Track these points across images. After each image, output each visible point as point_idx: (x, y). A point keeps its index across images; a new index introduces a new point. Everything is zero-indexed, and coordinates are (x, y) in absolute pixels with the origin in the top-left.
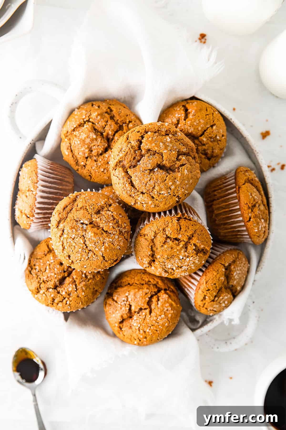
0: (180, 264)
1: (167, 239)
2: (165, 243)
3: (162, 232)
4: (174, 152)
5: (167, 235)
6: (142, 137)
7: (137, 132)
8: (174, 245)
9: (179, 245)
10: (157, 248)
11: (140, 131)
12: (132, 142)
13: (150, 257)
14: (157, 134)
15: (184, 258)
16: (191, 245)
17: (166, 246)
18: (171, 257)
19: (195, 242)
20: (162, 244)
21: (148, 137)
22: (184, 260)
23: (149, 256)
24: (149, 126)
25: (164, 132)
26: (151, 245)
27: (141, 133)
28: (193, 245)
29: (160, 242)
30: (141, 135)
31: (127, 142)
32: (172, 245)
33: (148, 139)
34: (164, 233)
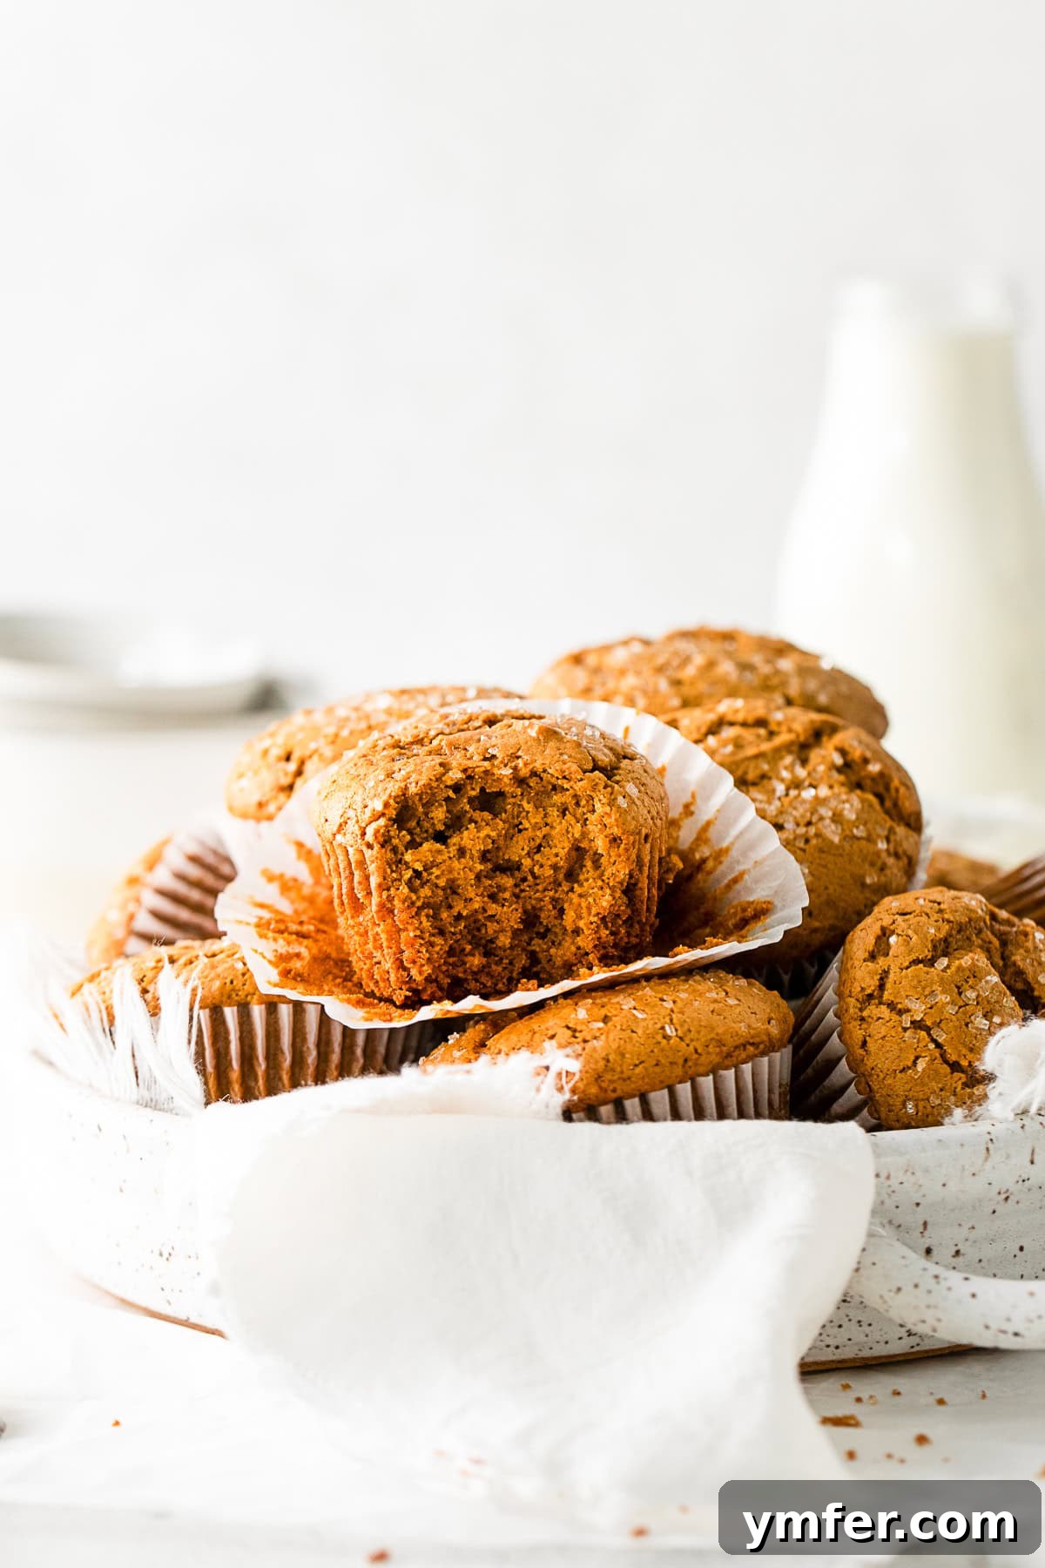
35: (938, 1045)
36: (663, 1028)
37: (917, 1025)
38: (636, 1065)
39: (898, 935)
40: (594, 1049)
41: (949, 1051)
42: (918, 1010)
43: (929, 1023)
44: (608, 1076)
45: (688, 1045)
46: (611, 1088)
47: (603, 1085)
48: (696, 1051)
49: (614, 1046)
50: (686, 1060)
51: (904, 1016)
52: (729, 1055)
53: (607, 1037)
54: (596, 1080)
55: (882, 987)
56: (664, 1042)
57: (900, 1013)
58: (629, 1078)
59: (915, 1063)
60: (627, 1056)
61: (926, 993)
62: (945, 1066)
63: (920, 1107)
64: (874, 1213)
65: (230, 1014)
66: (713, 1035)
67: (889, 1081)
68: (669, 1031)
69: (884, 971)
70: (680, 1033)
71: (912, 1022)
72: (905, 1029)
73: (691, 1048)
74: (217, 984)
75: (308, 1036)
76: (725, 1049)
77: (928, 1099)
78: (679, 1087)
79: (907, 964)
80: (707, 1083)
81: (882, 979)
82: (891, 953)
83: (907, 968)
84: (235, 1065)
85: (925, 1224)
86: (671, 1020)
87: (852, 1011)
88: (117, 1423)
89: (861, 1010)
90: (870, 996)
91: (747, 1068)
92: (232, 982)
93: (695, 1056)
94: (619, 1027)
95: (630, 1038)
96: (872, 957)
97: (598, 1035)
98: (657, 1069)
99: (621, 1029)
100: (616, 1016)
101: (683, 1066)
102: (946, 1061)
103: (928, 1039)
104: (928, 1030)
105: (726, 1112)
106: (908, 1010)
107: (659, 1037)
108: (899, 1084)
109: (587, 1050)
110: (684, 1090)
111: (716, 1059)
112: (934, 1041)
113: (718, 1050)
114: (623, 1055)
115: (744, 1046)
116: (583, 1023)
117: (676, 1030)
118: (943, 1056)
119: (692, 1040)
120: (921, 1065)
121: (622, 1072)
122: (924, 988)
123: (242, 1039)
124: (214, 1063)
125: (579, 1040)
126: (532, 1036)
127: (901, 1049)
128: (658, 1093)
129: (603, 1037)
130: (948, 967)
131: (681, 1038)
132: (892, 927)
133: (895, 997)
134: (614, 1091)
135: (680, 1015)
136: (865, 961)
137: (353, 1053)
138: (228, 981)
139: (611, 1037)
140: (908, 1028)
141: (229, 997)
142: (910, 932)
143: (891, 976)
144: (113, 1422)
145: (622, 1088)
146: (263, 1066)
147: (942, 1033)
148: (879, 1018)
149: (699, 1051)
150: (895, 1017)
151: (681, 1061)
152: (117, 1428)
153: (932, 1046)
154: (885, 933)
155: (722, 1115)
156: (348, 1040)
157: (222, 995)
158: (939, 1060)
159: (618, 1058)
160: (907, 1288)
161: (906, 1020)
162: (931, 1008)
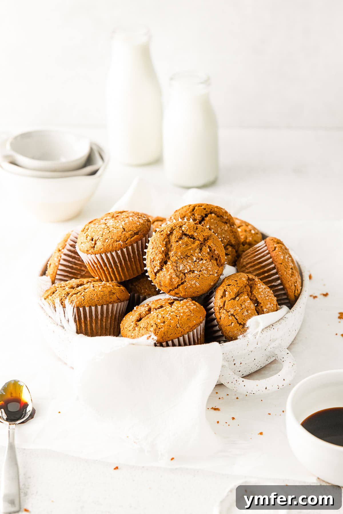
0: (192, 267)
1: (182, 236)
2: (181, 238)
3: (178, 228)
4: (225, 241)
5: (183, 231)
6: (206, 216)
7: (203, 209)
8: (189, 241)
9: (194, 243)
10: (171, 245)
11: (207, 209)
12: (196, 215)
13: (163, 254)
14: (219, 219)
15: (197, 261)
16: (206, 246)
17: (180, 242)
18: (184, 257)
19: (210, 244)
20: (177, 239)
21: (212, 218)
22: (197, 262)
23: (162, 252)
24: (216, 209)
25: (225, 219)
26: (166, 241)
27: (207, 211)
28: (207, 246)
29: (176, 237)
30: (205, 213)
31: (192, 213)
32: (187, 241)
33: (211, 219)
34: (180, 229)
35: (237, 319)
36: (177, 325)
37: (232, 315)
38: (170, 334)
39: (228, 292)
40: (161, 331)
41: (239, 321)
42: (232, 312)
43: (234, 314)
44: (164, 337)
45: (182, 329)
46: (165, 339)
47: (163, 339)
48: (184, 329)
49: (166, 330)
50: (182, 332)
51: (229, 313)
52: (191, 328)
53: (164, 328)
54: (162, 338)
55: (224, 305)
56: (177, 328)
57: (228, 312)
58: (169, 337)
59: (231, 324)
60: (169, 332)
61: (234, 307)
62: (238, 324)
63: (233, 333)
64: (223, 360)
65: (81, 309)
66: (188, 326)
67: (226, 327)
68: (178, 326)
69: (225, 301)
70: (180, 326)
71: (231, 314)
72: (229, 316)
73: (183, 329)
74: (78, 303)
75: (98, 312)
76: (190, 328)
77: (234, 332)
78: (180, 338)
79: (229, 300)
80: (186, 336)
81: (224, 303)
82: (226, 296)
83: (230, 300)
84: (83, 319)
85: (234, 360)
86: (178, 323)
87: (217, 310)
88: (59, 412)
89: (220, 310)
90: (222, 307)
91: (195, 331)
92: (81, 302)
93: (184, 331)
94: (167, 325)
95: (169, 328)
96: (222, 297)
97: (162, 327)
98: (175, 335)
99: (168, 326)
100: (166, 321)
101: (181, 333)
102: (238, 323)
103: (234, 318)
104: (234, 316)
105: (191, 344)
106: (230, 311)
107: (176, 327)
108: (228, 328)
109: (160, 331)
110: (181, 339)
111: (188, 330)
112: (235, 318)
113: (189, 328)
114: (168, 332)
115: (195, 326)
116: (159, 323)
117: (180, 325)
118: (237, 322)
119: (183, 327)
120: (233, 324)
121: (167, 336)
122: (233, 306)
123: (84, 314)
124: (78, 318)
125: (158, 328)
126: (148, 325)
127: (228, 321)
128: (176, 339)
129: (163, 328)
130: (239, 300)
131: (181, 327)
132: (226, 289)
133: (227, 308)
134: (166, 340)
135: (180, 321)
136: (220, 298)
137: (108, 313)
138: (80, 302)
139: (165, 327)
140: (230, 316)
141: (81, 305)
142: (230, 291)
143: (226, 302)
144: (58, 412)
145: (167, 339)
146: (89, 319)
147: (237, 316)
148: (223, 313)
149: (185, 329)
150: (227, 313)
151: (180, 332)
152: (59, 414)
153: (235, 320)
154: (225, 291)
155: (190, 344)
156: (107, 311)
157: (79, 305)
158: (237, 323)
159: (167, 333)
160: (230, 383)
161: (229, 314)
162: (235, 311)
